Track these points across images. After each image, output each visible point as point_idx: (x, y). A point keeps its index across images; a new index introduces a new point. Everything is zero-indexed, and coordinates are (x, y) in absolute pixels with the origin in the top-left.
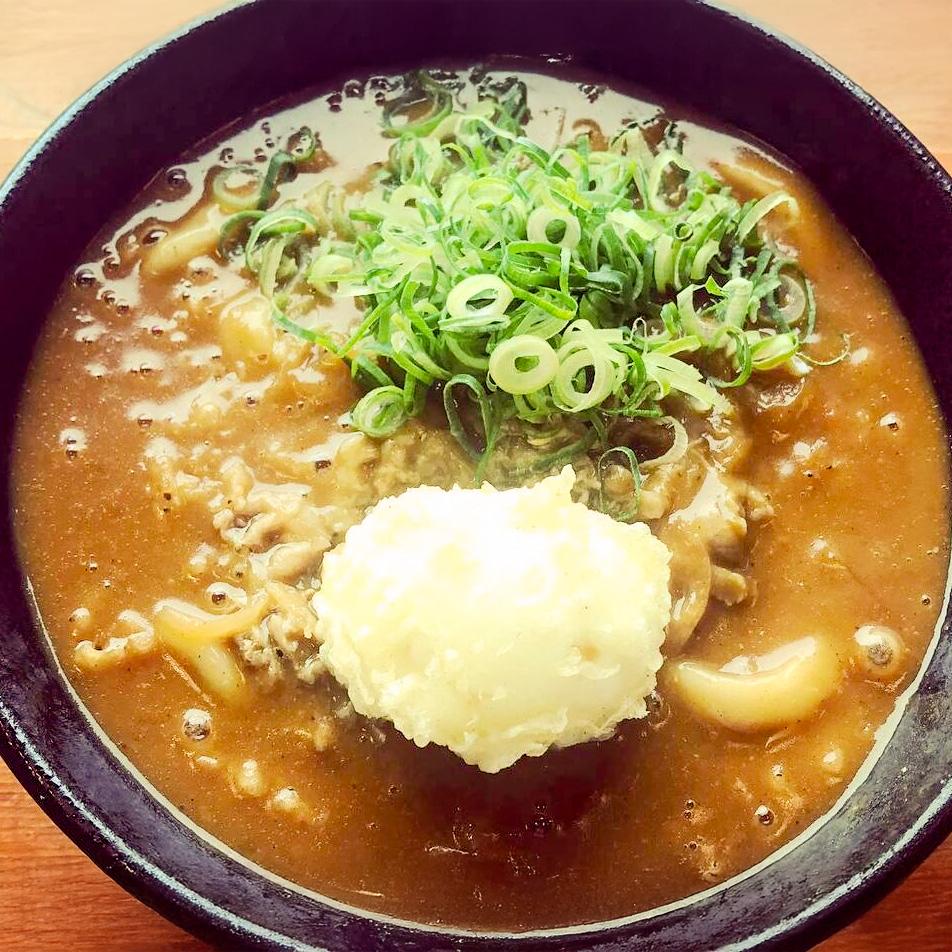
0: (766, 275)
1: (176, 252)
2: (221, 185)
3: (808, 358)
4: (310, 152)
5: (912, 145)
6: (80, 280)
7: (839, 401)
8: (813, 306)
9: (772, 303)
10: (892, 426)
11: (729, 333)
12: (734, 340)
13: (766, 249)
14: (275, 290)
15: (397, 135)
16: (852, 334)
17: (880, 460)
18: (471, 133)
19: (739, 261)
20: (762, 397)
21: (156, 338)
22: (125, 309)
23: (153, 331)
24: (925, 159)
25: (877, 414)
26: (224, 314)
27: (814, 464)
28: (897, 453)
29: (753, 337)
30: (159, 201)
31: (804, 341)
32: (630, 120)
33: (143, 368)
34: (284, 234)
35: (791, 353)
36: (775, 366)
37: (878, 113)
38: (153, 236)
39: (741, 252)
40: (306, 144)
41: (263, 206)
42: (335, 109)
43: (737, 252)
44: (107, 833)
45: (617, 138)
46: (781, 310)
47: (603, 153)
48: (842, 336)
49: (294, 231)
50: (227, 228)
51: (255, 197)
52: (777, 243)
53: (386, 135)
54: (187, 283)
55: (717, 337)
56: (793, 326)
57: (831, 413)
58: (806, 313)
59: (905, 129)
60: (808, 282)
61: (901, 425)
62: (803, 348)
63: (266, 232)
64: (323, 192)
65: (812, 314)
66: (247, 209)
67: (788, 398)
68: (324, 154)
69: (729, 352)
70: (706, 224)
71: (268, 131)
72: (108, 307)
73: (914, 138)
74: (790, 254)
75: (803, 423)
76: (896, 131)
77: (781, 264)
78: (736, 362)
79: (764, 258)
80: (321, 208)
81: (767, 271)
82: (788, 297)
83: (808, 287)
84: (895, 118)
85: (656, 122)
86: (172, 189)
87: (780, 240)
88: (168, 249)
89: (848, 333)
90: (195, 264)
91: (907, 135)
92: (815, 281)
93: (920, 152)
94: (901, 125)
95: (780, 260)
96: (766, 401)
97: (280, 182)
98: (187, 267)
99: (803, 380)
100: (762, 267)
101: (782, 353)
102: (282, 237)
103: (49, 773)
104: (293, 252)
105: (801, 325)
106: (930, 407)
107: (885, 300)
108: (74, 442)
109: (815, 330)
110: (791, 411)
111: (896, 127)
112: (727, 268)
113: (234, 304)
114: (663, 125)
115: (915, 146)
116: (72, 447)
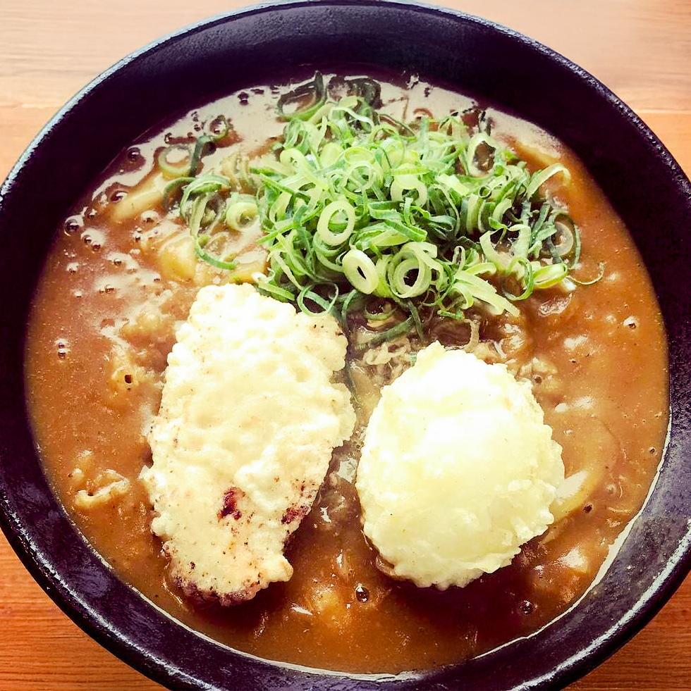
0: (546, 222)
1: (133, 208)
2: (163, 159)
3: (575, 280)
4: (224, 133)
5: (645, 133)
6: (69, 227)
7: (596, 309)
8: (579, 243)
9: (550, 243)
10: (631, 325)
11: (520, 262)
12: (523, 267)
13: (547, 205)
14: (200, 232)
15: (287, 120)
16: (606, 263)
17: (624, 349)
18: (340, 119)
19: (527, 212)
20: (542, 307)
21: (116, 267)
22: (97, 247)
23: (115, 263)
24: (654, 142)
25: (622, 318)
26: (162, 249)
27: (577, 354)
28: (635, 344)
29: (536, 265)
30: (122, 171)
31: (572, 268)
32: (454, 111)
33: (108, 288)
34: (207, 194)
35: (563, 277)
36: (551, 286)
37: (622, 109)
38: (118, 195)
39: (529, 205)
40: (222, 127)
41: (193, 173)
42: (244, 103)
43: (526, 205)
44: (92, 612)
45: (444, 123)
46: (557, 246)
47: (435, 133)
48: (598, 265)
49: (214, 190)
50: (168, 190)
51: (188, 168)
52: (554, 199)
53: (280, 120)
54: (139, 229)
55: (512, 265)
56: (564, 258)
57: (591, 318)
58: (574, 248)
59: (641, 122)
60: (576, 227)
61: (637, 325)
62: (571, 272)
63: (195, 192)
64: (233, 159)
65: (578, 249)
66: (183, 176)
67: (560, 308)
68: (235, 134)
69: (519, 276)
70: (503, 187)
71: (196, 120)
72: (87, 246)
73: (647, 128)
74: (563, 208)
75: (570, 325)
76: (635, 123)
77: (556, 214)
78: (524, 283)
79: (546, 210)
80: (231, 172)
81: (547, 219)
82: (561, 237)
83: (576, 230)
84: (634, 113)
85: (472, 111)
86: (131, 162)
87: (556, 197)
88: (128, 205)
89: (603, 262)
90: (145, 215)
91: (642, 125)
92: (580, 225)
93: (651, 138)
94: (638, 118)
95: (556, 212)
96: (545, 310)
97: (203, 155)
98: (139, 218)
99: (571, 295)
100: (543, 217)
101: (556, 277)
102: (205, 196)
103: (53, 572)
104: (213, 205)
105: (570, 257)
106: (655, 314)
107: (627, 240)
108: (63, 346)
109: (580, 261)
110: (562, 317)
111: (635, 120)
112: (519, 217)
113: (169, 242)
114: (477, 113)
115: (648, 134)
116: (62, 351)
